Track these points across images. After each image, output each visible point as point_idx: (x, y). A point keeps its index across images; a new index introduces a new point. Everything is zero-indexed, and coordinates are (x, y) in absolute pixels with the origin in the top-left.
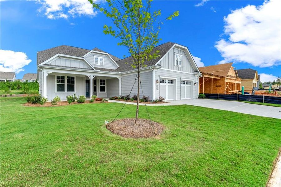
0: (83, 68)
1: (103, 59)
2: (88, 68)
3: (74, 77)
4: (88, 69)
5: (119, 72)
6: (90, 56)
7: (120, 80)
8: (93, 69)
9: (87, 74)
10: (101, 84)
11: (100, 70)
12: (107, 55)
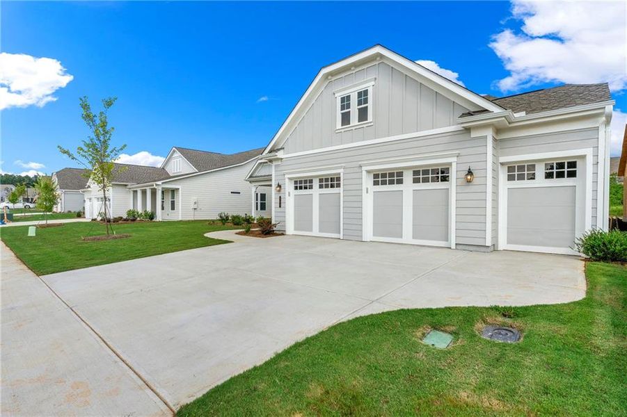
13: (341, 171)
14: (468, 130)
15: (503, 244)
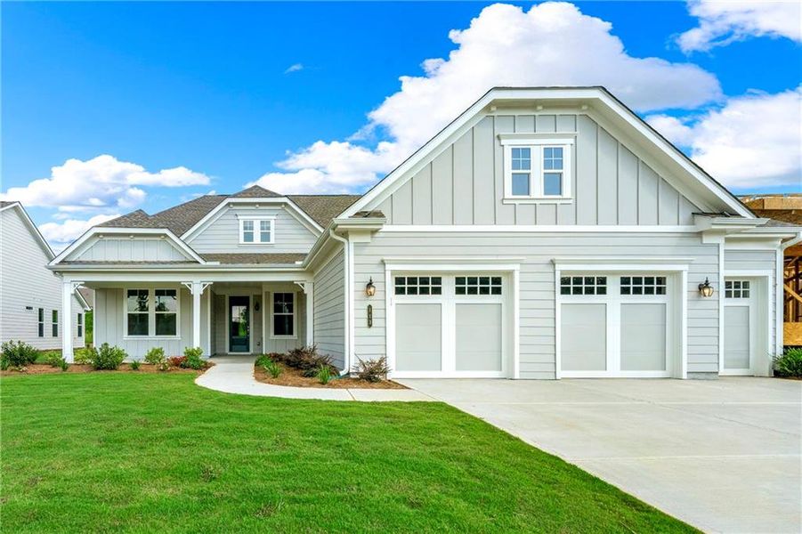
0: (168, 260)
1: (272, 223)
2: (184, 260)
3: (175, 291)
4: (182, 262)
5: (297, 263)
6: (226, 217)
7: (308, 290)
8: (198, 262)
9: (183, 279)
10: (278, 308)
11: (218, 263)
12: (286, 204)
13: (516, 267)
14: (700, 234)
15: (722, 371)
